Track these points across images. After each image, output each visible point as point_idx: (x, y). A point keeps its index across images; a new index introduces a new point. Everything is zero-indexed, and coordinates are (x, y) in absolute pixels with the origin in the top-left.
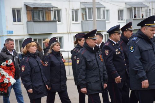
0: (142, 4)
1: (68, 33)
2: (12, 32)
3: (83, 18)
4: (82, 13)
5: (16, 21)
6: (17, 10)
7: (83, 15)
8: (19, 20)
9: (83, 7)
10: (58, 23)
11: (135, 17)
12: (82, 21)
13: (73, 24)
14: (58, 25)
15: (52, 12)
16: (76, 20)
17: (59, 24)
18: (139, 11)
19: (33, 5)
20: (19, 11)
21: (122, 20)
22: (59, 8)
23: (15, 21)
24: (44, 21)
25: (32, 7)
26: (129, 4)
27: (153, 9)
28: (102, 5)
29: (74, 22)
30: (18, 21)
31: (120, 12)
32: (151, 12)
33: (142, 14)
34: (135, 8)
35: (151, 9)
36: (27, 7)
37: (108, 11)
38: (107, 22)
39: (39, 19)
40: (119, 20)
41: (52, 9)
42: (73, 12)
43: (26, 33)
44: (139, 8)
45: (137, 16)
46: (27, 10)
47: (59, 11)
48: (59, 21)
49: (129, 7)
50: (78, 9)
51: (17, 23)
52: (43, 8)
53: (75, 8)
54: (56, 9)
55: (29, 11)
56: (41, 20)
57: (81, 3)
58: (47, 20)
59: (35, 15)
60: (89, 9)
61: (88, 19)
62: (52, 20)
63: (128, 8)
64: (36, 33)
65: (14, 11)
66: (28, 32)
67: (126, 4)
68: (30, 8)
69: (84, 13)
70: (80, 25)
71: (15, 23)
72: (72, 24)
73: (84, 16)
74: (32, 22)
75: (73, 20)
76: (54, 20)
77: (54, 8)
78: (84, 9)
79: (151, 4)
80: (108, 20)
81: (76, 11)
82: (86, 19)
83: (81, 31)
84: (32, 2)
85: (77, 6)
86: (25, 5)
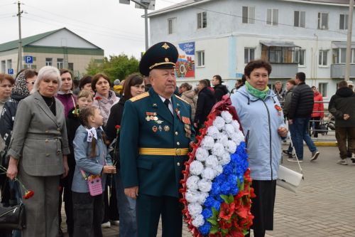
1: (312, 79)
3: (334, 62)
4: (333, 55)
6: (250, 50)
7: (334, 57)
9: (335, 47)
10: (299, 66)
12: (332, 65)
13: (320, 67)
14: (299, 69)
15: (293, 52)
16: (325, 64)
17: (301, 67)
19: (269, 44)
20: (252, 51)
22: (303, 48)
24: (282, 63)
25: (269, 46)
29: (322, 66)
36: (263, 46)
39: (276, 59)
41: (293, 49)
42: (321, 53)
47: (302, 52)
48: (302, 63)
50: (328, 50)
52: (282, 47)
53: (324, 49)
54: (299, 48)
55: (264, 51)
56: (279, 62)
57: (333, 42)
58: (286, 62)
59: (272, 56)
60: (344, 50)
61: (340, 62)
62: (292, 61)
65: (246, 50)
68: (266, 46)
69: (336, 55)
70: (329, 70)
72: (318, 69)
73: (336, 58)
75: (320, 63)
76: (295, 62)
77: (296, 48)
78: (336, 50)
81: (326, 52)
82: (338, 62)
83: (329, 77)
84: (270, 40)
85: (328, 46)
86: (261, 43)
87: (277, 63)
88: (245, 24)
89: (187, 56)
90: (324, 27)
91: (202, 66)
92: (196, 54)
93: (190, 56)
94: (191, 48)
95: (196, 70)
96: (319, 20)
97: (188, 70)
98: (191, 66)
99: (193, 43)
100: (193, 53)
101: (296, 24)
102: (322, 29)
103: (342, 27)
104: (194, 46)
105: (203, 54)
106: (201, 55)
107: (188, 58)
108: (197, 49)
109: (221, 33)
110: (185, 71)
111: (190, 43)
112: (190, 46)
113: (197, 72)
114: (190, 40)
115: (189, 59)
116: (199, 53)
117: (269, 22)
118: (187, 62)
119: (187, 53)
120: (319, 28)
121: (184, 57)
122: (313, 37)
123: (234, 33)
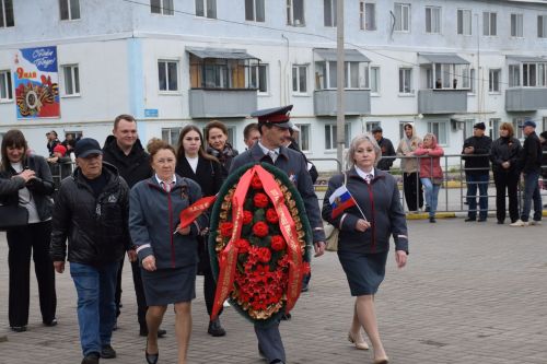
0: (455, 57)
2: (156, 112)
3: (318, 85)
4: (317, 73)
5: (165, 89)
6: (169, 64)
7: (318, 78)
8: (173, 86)
9: (319, 59)
10: (259, 93)
11: (438, 85)
12: (315, 92)
13: (294, 96)
14: (259, 99)
15: (246, 69)
17: (262, 96)
18: (447, 73)
19: (204, 53)
20: (173, 66)
21: (408, 90)
22: (264, 61)
23: (163, 87)
24: (227, 89)
25: (203, 56)
26: (424, 56)
27: (480, 68)
28: (362, 55)
29: (298, 93)
30: (170, 89)
31: (405, 73)
32: (476, 77)
33: (455, 81)
34: (438, 65)
35: (476, 68)
36: (191, 56)
37: (376, 69)
38: (372, 94)
39: (218, 83)
40: (401, 90)
41: (246, 63)
42: (294, 70)
43: (186, 115)
44: (447, 65)
45: (442, 82)
46: (191, 65)
47: (263, 68)
48: (263, 89)
49: (424, 61)
50: (308, 65)
51: (168, 92)
52: (226, 60)
53: (301, 62)
54: (256, 61)
55: (194, 67)
56: (222, 86)
57: (314, 49)
58: (236, 87)
59: (209, 75)
60: (333, 63)
61: (329, 88)
62: (246, 86)
63: (422, 66)
64: (207, 116)
65: (161, 65)
66: (190, 114)
67: (418, 55)
68: (199, 58)
69: (321, 73)
70: (311, 100)
71: (163, 92)
72: (291, 98)
73: (322, 79)
74: (202, 91)
75: (295, 89)
76: (252, 87)
77: (251, 61)
78: (321, 64)
79: (476, 57)
80: (376, 91)
81: (303, 68)
82: (325, 86)
83: (312, 115)
84: (204, 46)
85: (306, 57)
86: (187, 52)
87: (220, 90)
88: (156, 15)
89: (40, 73)
90: (298, 22)
91: (75, 94)
92: (61, 71)
93: (47, 74)
94: (50, 58)
95: (62, 102)
96: (288, 10)
97: (44, 102)
98: (50, 95)
99: (54, 49)
100: (53, 68)
101: (249, 17)
102: (295, 26)
103: (328, 22)
104: (55, 55)
105: (76, 70)
106: (72, 71)
107: (43, 77)
108: (62, 60)
109: (109, 32)
110: (38, 103)
111: (46, 49)
112: (46, 54)
113: (64, 106)
114: (47, 41)
115: (47, 81)
116: (67, 68)
117: (199, 13)
118: (41, 87)
119: (41, 68)
120: (289, 23)
121: (35, 75)
122: (280, 41)
123: (136, 33)
